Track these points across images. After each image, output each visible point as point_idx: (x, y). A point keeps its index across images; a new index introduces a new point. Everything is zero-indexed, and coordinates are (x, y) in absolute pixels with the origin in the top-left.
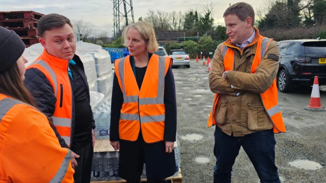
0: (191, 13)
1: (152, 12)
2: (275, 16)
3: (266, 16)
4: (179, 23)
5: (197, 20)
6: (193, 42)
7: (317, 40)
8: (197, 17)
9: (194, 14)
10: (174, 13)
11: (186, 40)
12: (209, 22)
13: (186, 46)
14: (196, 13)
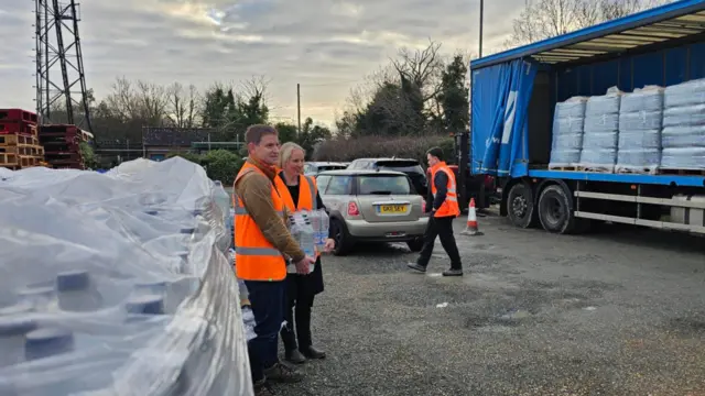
0: (219, 92)
1: (124, 83)
2: (382, 108)
3: (369, 106)
4: (189, 110)
5: (232, 108)
6: (229, 153)
7: (392, 159)
8: (233, 103)
9: (226, 95)
10: (177, 88)
11: (212, 149)
12: (259, 113)
13: (213, 160)
14: (230, 92)
